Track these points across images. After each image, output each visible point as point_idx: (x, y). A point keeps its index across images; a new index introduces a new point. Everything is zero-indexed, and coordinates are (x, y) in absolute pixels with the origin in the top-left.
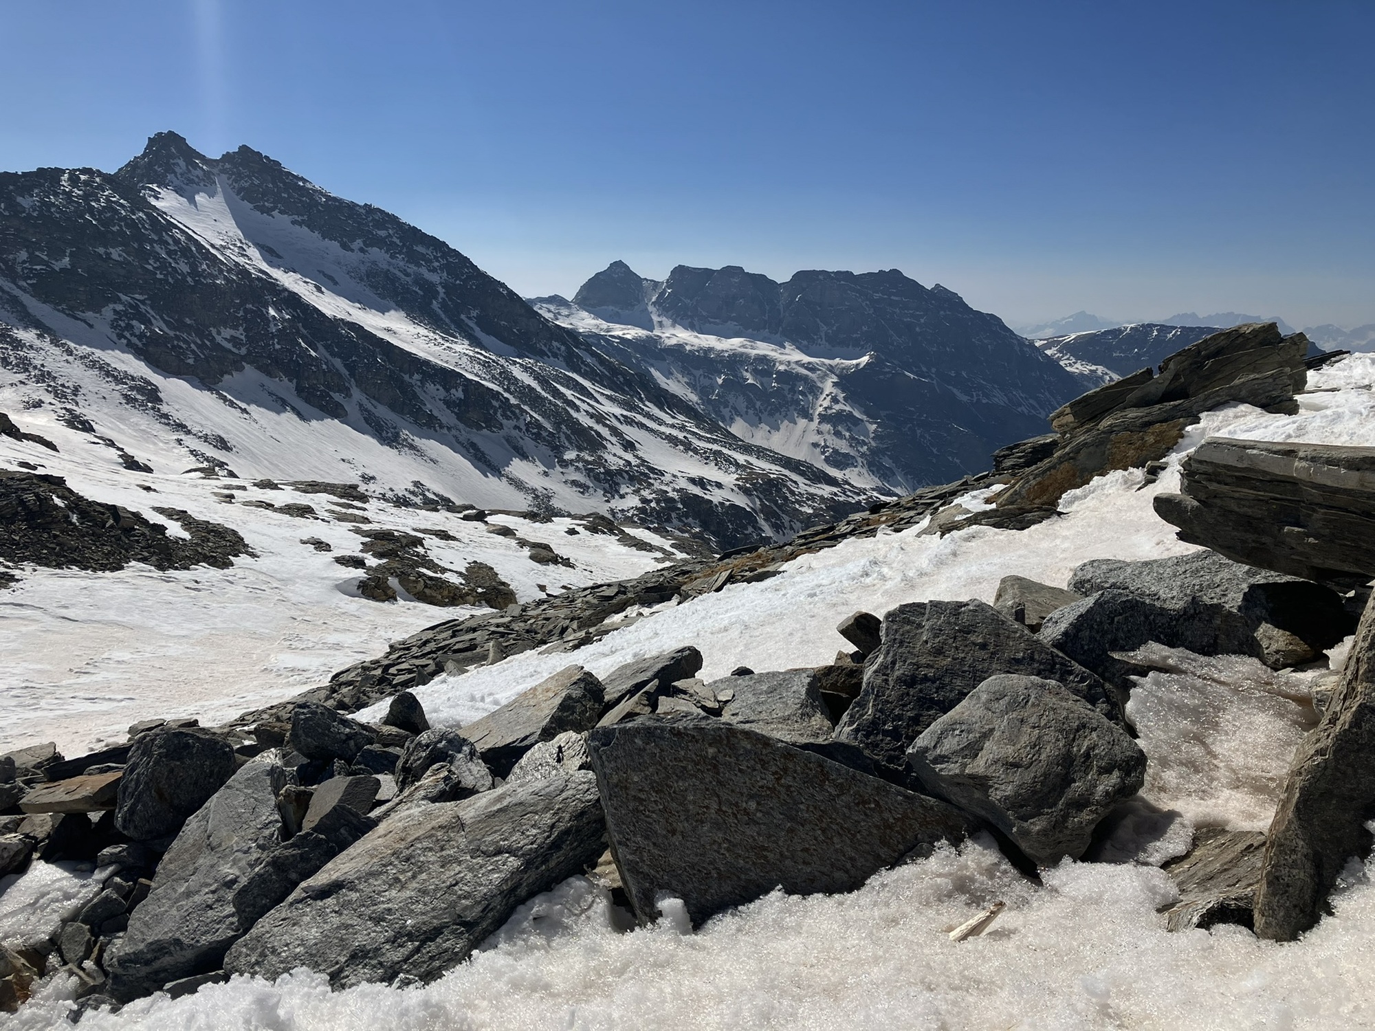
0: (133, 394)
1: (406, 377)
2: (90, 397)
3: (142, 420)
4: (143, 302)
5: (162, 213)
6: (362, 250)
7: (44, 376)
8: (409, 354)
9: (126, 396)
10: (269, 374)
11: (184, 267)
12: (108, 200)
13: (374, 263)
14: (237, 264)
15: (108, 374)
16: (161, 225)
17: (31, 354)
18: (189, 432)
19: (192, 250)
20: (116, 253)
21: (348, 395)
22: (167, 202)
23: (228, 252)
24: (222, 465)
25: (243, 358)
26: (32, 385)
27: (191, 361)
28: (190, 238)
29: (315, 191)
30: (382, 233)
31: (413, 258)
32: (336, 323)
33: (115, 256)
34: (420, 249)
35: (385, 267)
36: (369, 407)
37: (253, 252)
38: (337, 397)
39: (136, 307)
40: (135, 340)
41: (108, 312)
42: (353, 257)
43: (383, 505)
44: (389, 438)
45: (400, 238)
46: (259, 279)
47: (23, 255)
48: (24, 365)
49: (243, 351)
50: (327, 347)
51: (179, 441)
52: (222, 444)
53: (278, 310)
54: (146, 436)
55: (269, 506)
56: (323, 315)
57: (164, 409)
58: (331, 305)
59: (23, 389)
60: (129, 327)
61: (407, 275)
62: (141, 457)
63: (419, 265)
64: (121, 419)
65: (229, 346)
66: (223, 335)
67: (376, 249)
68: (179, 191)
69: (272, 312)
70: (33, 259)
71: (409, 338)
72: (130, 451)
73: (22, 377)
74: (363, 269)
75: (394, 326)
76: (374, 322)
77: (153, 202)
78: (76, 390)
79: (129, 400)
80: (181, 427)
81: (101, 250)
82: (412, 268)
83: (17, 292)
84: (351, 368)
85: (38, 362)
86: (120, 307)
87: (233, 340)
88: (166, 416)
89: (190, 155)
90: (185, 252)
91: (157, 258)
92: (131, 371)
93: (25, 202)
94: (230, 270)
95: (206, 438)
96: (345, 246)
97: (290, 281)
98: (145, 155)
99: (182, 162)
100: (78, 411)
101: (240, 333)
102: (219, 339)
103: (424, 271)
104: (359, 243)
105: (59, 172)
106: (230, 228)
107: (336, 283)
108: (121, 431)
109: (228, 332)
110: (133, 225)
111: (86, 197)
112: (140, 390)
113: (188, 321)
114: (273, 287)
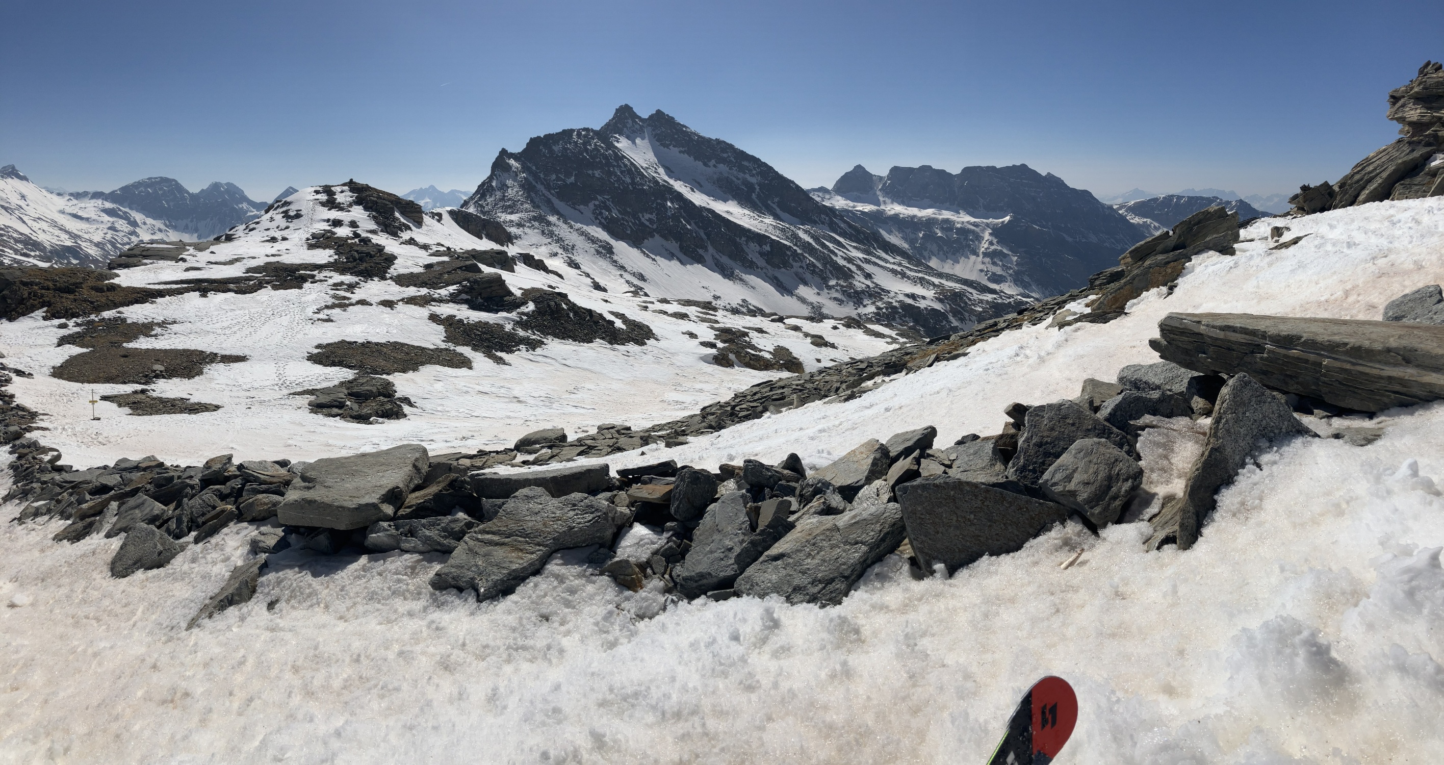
0: (600, 249)
1: (738, 239)
2: (580, 251)
3: (604, 263)
4: (608, 200)
5: (619, 150)
6: (714, 166)
7: (559, 240)
8: (740, 226)
9: (597, 251)
10: (667, 239)
11: (628, 180)
12: (595, 145)
13: (721, 173)
14: (654, 177)
15: (589, 239)
16: (619, 157)
17: (554, 229)
18: (626, 271)
19: (633, 171)
20: (597, 173)
21: (706, 250)
22: (622, 144)
23: (649, 171)
24: (641, 289)
25: (654, 230)
26: (554, 244)
27: (629, 232)
28: (632, 163)
29: (692, 133)
30: (726, 155)
31: (741, 168)
32: (702, 209)
33: (597, 175)
34: (746, 163)
35: (727, 175)
36: (717, 257)
37: (661, 170)
38: (701, 251)
39: (604, 203)
40: (603, 221)
41: (591, 206)
42: (710, 170)
43: (725, 313)
44: (727, 274)
45: (735, 158)
46: (664, 185)
47: (554, 177)
48: (551, 234)
49: (655, 226)
50: (695, 223)
51: (621, 276)
52: (642, 278)
53: (672, 203)
54: (605, 272)
55: (665, 313)
56: (694, 205)
57: (615, 258)
58: (699, 199)
59: (550, 246)
60: (601, 213)
61: (739, 179)
62: (602, 283)
63: (745, 173)
64: (594, 263)
65: (647, 223)
66: (645, 217)
67: (722, 165)
68: (628, 138)
69: (669, 204)
70: (558, 179)
71: (740, 216)
72: (597, 280)
73: (549, 240)
74: (715, 177)
75: (731, 209)
76: (721, 208)
77: (616, 144)
78: (573, 246)
79: (598, 252)
80: (622, 268)
81: (590, 172)
82: (742, 175)
83: (550, 197)
84: (708, 235)
85: (557, 233)
86: (597, 203)
87: (650, 220)
88: (615, 262)
89: (635, 116)
90: (630, 171)
91: (616, 175)
92: (600, 237)
93: (556, 148)
94: (650, 181)
95: (634, 274)
96: (706, 164)
97: (679, 186)
98: (614, 118)
99: (630, 121)
100: (574, 258)
101: (653, 217)
102: (643, 220)
103: (748, 176)
104: (713, 162)
105: (572, 131)
106: (651, 157)
107: (701, 186)
108: (593, 269)
109: (647, 216)
110: (606, 157)
111: (585, 144)
112: (604, 247)
113: (628, 210)
114: (670, 189)
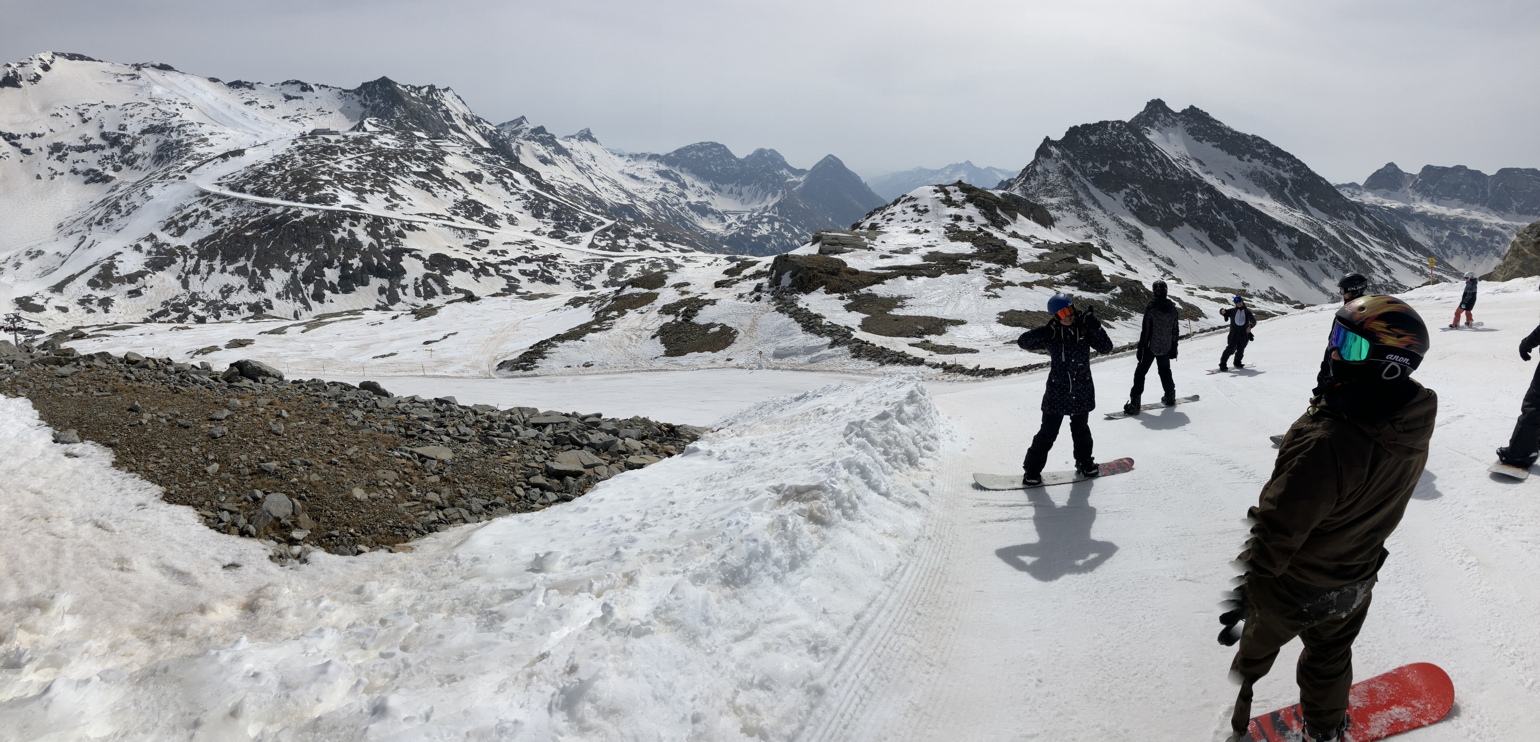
0: (1131, 234)
1: (1269, 231)
2: (1112, 234)
3: (1135, 248)
4: (1139, 188)
5: (1151, 143)
6: (1249, 161)
7: (1094, 224)
8: (1271, 218)
9: (1127, 235)
10: (1196, 228)
11: (1159, 171)
12: (1127, 137)
13: (1256, 167)
14: (1184, 170)
15: (1120, 224)
16: (1151, 149)
17: (1090, 213)
18: (1155, 255)
19: (1164, 162)
20: (1129, 164)
21: (1235, 240)
22: (1154, 136)
23: (1180, 163)
24: (1170, 273)
25: (1184, 219)
26: (1089, 227)
27: (1158, 219)
28: (1163, 155)
29: (1226, 128)
30: (1261, 151)
31: (1276, 164)
32: (1232, 201)
34: (1280, 159)
35: (1261, 170)
36: (1250, 247)
37: (1193, 163)
38: (1229, 241)
39: (1135, 191)
40: (1133, 208)
41: (1123, 193)
42: (1244, 165)
43: (1259, 299)
44: (1262, 266)
45: (1270, 154)
46: (1194, 178)
47: (1090, 164)
48: (1087, 218)
49: (1184, 216)
50: (1227, 214)
51: (1150, 260)
52: (1170, 262)
53: (1203, 194)
54: (1135, 256)
56: (1225, 197)
57: (1145, 243)
58: (1229, 192)
59: (1085, 229)
60: (1131, 201)
61: (1272, 174)
62: (1133, 266)
63: (1279, 168)
64: (1125, 247)
65: (1177, 213)
66: (1175, 207)
67: (1257, 160)
68: (1159, 130)
69: (1199, 195)
70: (1094, 167)
71: (1271, 209)
72: (1129, 263)
73: (1085, 223)
74: (1249, 171)
75: (1264, 202)
76: (1253, 200)
77: (1148, 136)
78: (1107, 230)
79: (1129, 237)
80: (1151, 252)
81: (1122, 162)
82: (1275, 170)
83: (1086, 182)
84: (1238, 226)
85: (1092, 217)
86: (1128, 191)
87: (1180, 210)
88: (1145, 247)
89: (1167, 110)
90: (1161, 163)
91: (1147, 165)
92: (1130, 223)
93: (1093, 138)
94: (1181, 173)
95: (1163, 259)
96: (1240, 159)
97: (1209, 179)
98: (1145, 111)
99: (1162, 115)
100: (1107, 241)
101: (1183, 207)
102: (1173, 209)
103: (1281, 172)
104: (1248, 156)
105: (1107, 122)
106: (1183, 149)
107: (1233, 179)
108: (1125, 253)
109: (1178, 206)
110: (1137, 149)
111: (1118, 135)
112: (1134, 232)
113: (1159, 199)
114: (1199, 181)
